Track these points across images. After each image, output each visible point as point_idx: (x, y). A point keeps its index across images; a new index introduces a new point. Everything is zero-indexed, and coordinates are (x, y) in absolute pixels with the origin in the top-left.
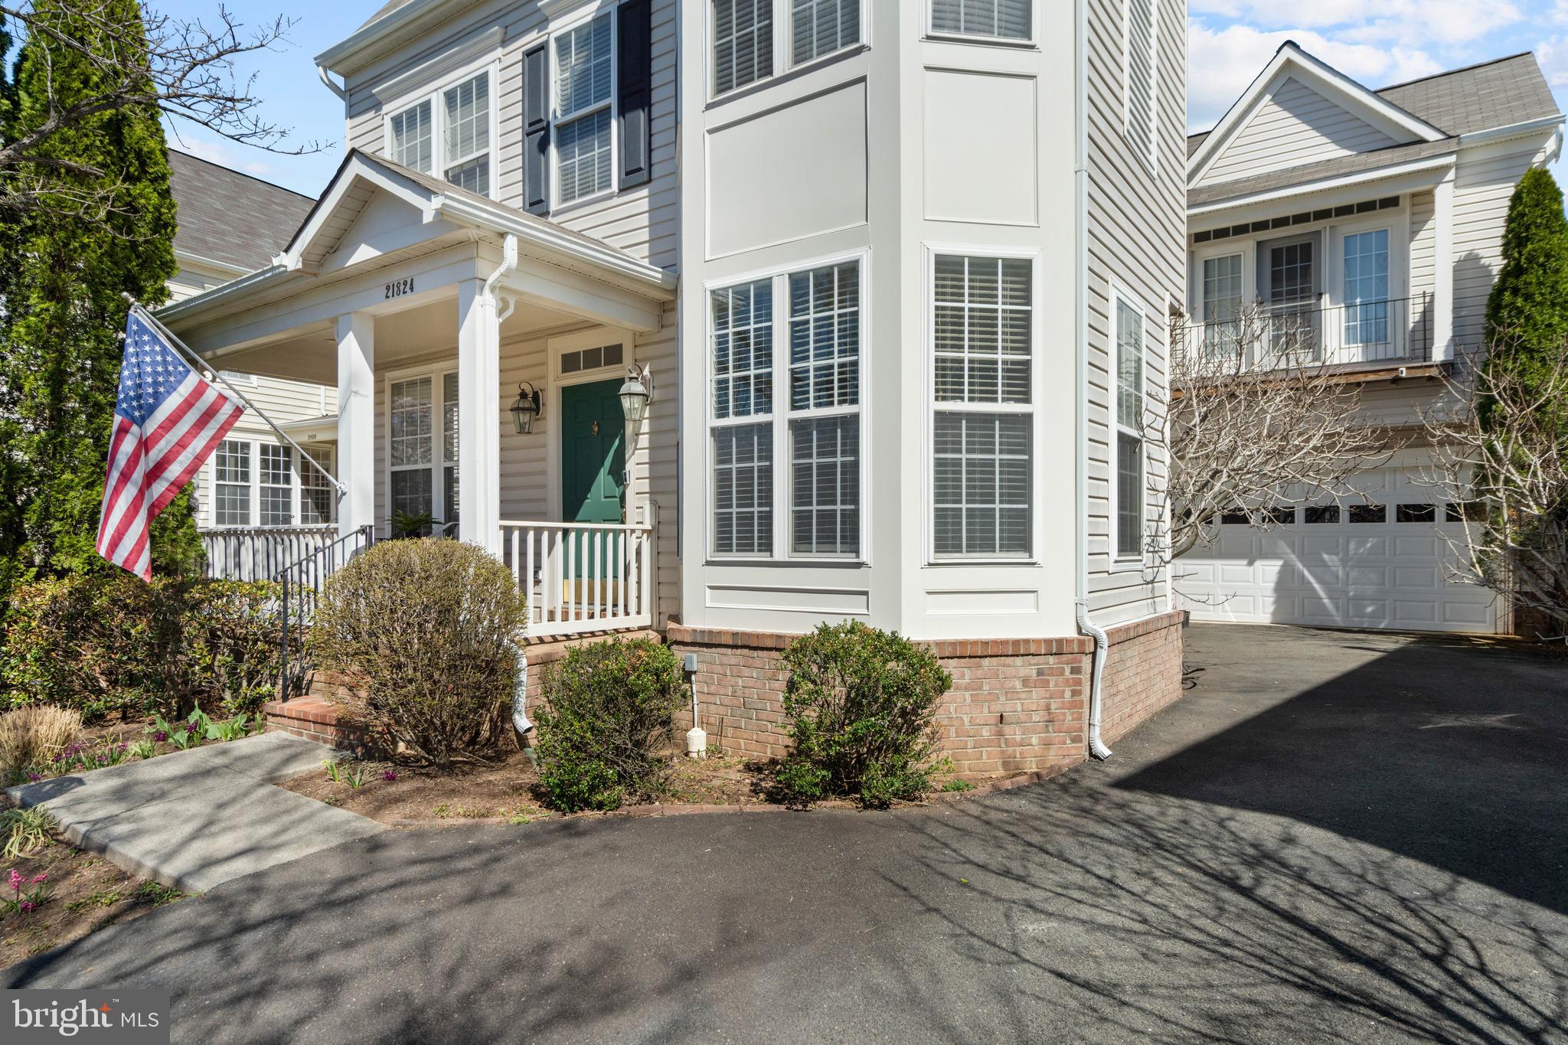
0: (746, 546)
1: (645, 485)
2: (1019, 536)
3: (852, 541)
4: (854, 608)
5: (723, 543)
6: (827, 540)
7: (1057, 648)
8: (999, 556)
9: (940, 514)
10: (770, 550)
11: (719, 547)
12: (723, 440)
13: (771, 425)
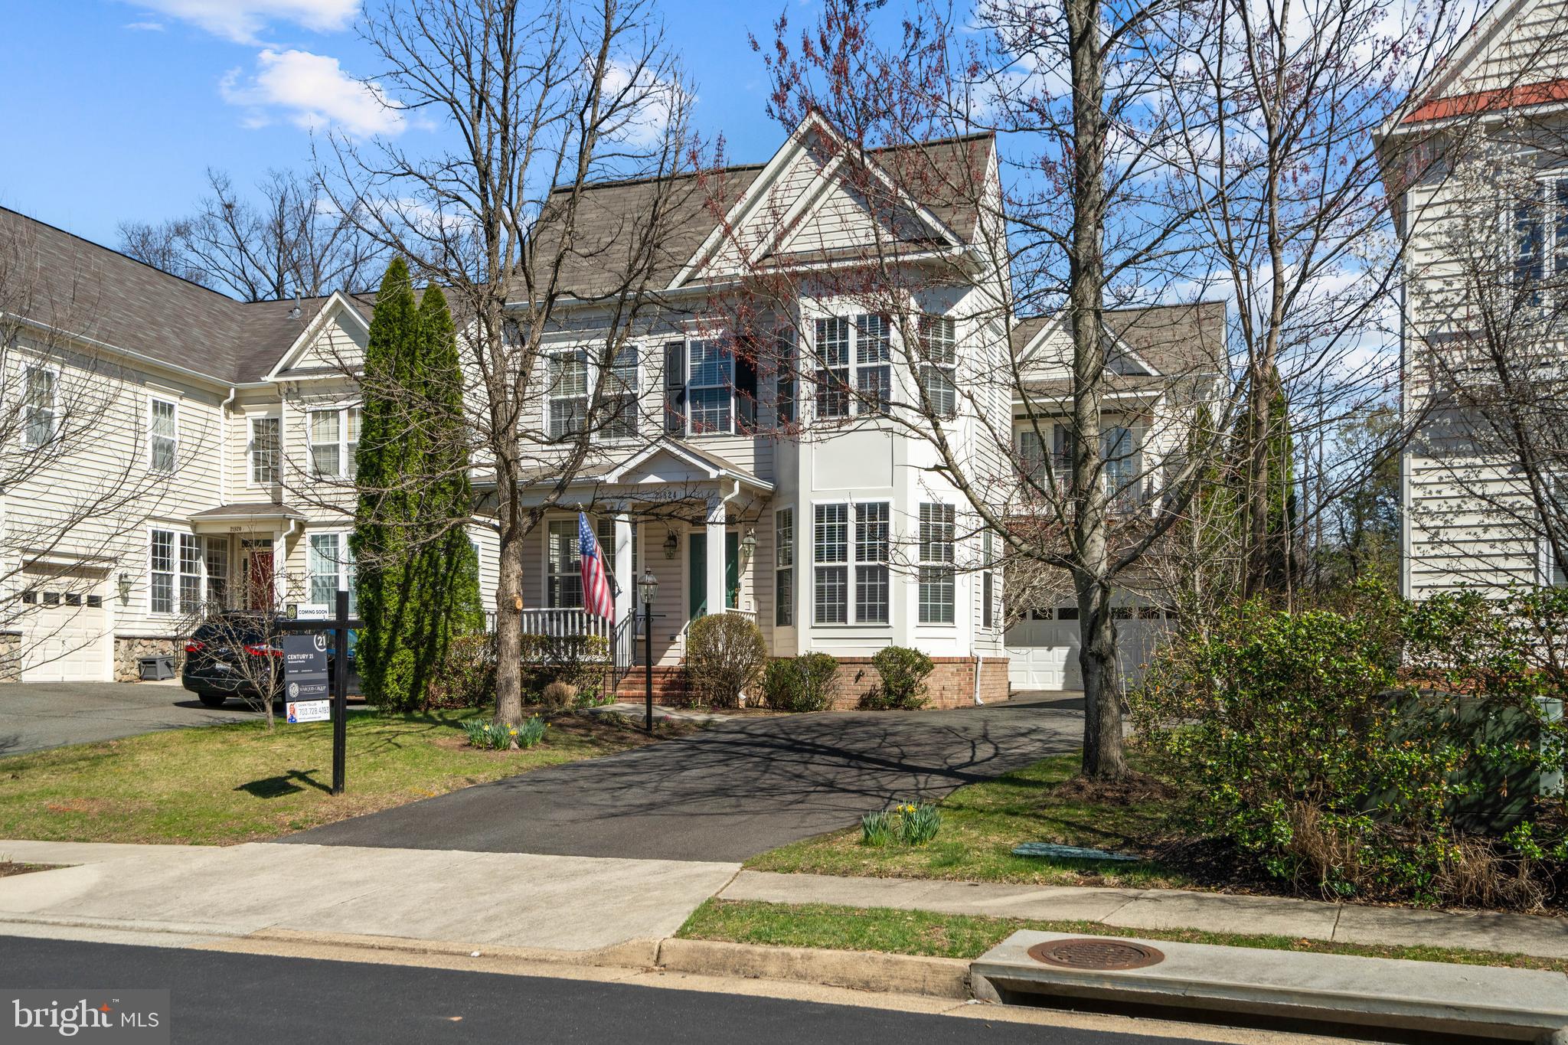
0: (832, 619)
1: (751, 590)
2: (949, 616)
3: (885, 617)
4: (887, 644)
5: (820, 617)
6: (872, 617)
7: (964, 661)
8: (942, 624)
9: (921, 606)
10: (845, 621)
11: (818, 620)
12: (820, 572)
13: (846, 568)
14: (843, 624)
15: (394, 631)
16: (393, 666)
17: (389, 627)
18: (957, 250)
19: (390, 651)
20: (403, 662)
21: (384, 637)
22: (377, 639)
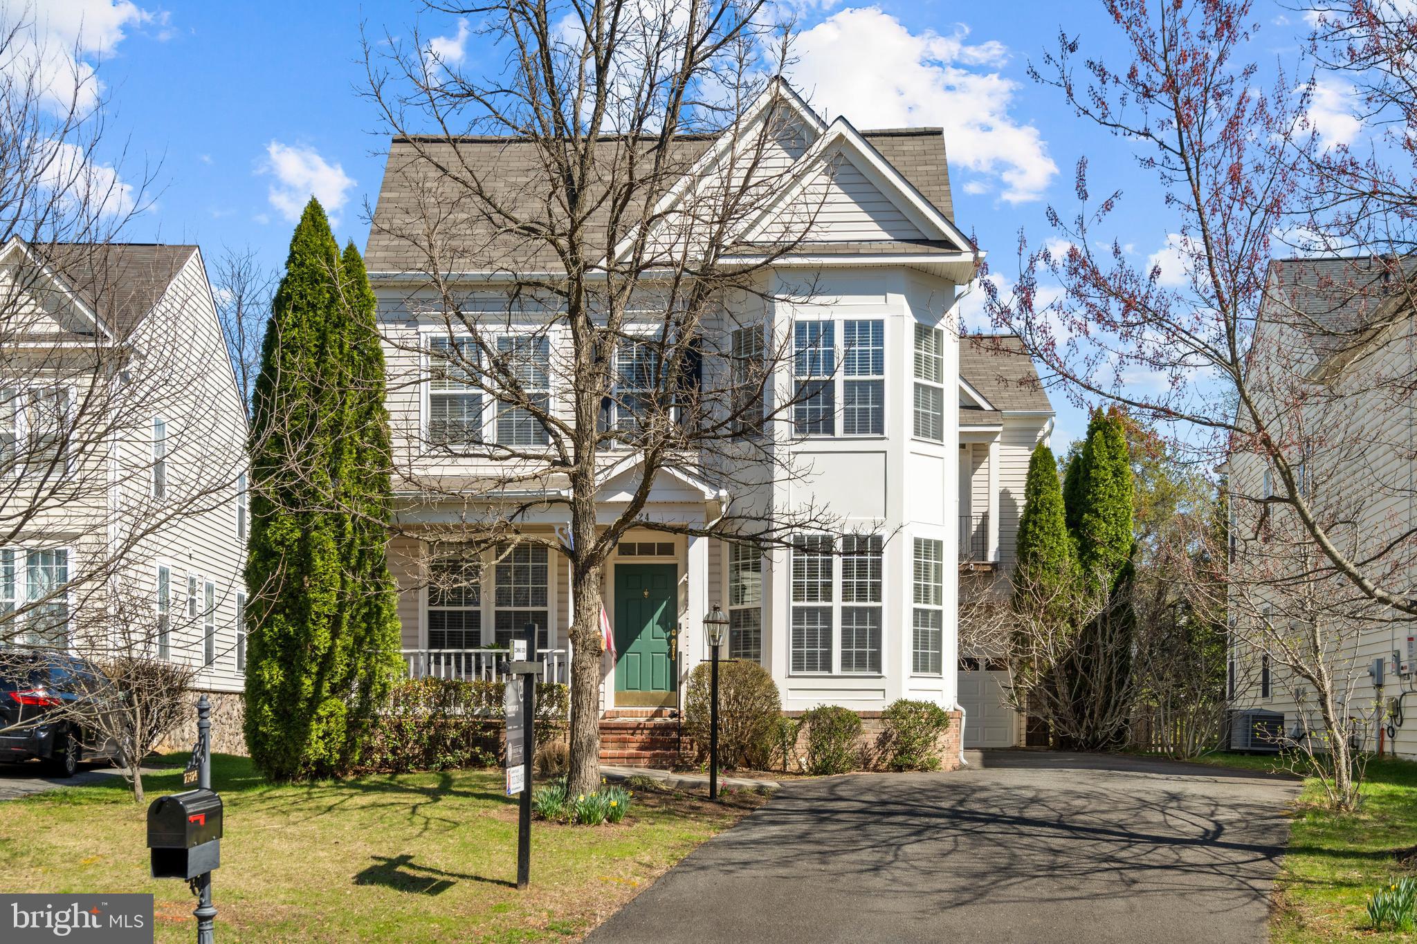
0: (812, 667)
2: (937, 666)
3: (877, 665)
4: (878, 696)
5: (797, 665)
6: (861, 665)
8: (932, 675)
9: (915, 654)
10: (830, 670)
11: (795, 669)
12: (798, 612)
13: (831, 608)
14: (826, 673)
15: (320, 674)
16: (319, 720)
17: (315, 669)
18: (968, 257)
19: (315, 701)
20: (332, 714)
21: (308, 683)
22: (297, 685)
